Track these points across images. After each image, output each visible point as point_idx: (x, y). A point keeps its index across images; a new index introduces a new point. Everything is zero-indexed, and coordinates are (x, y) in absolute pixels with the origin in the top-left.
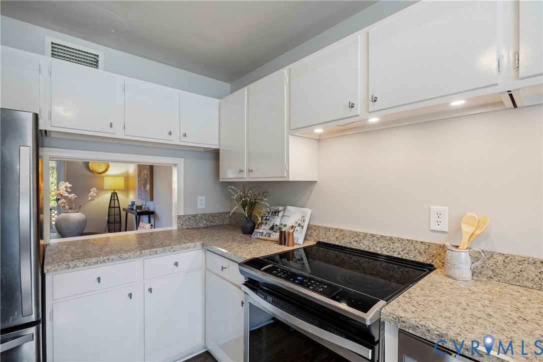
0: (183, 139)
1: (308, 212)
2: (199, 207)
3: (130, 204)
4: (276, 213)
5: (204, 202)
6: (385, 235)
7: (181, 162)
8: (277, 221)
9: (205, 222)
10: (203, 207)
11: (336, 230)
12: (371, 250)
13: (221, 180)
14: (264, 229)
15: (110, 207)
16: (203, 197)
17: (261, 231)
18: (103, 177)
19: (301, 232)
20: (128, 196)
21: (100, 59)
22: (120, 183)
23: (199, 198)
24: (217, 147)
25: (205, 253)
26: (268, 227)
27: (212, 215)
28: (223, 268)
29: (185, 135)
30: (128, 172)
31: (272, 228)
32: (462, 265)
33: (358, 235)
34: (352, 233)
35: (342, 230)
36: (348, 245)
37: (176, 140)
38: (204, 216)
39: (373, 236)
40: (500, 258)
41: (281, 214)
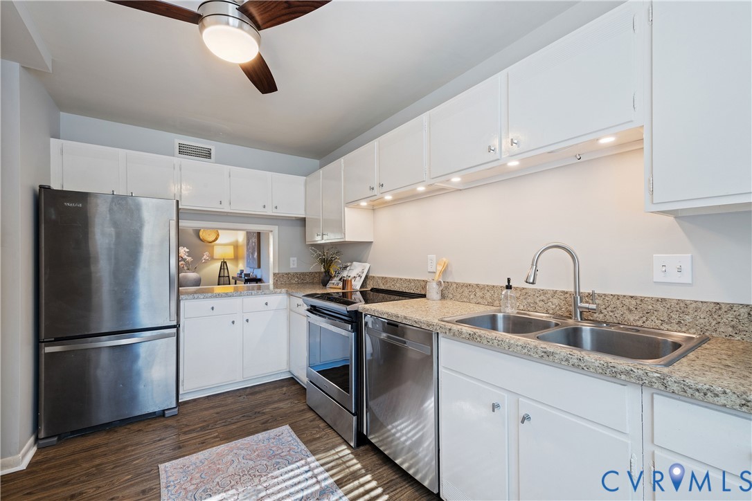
0: (275, 210)
1: (367, 266)
2: (292, 266)
3: (239, 272)
4: (345, 268)
5: (296, 263)
6: (406, 278)
7: (275, 228)
8: (345, 274)
9: (296, 280)
10: (295, 266)
11: (383, 278)
12: (401, 290)
13: (307, 243)
14: (335, 280)
15: (219, 277)
16: (295, 259)
17: (333, 282)
18: (213, 246)
19: (359, 281)
20: (237, 266)
21: (213, 152)
22: (230, 252)
23: (291, 259)
24: (304, 216)
25: (289, 297)
26: (338, 279)
27: (303, 274)
28: (298, 305)
29: (276, 208)
30: (237, 242)
31: (340, 280)
32: (433, 291)
33: (393, 280)
34: (391, 279)
35: (386, 278)
36: (389, 289)
37: (269, 212)
38: (296, 275)
39: (401, 279)
40: (455, 286)
41: (348, 268)
